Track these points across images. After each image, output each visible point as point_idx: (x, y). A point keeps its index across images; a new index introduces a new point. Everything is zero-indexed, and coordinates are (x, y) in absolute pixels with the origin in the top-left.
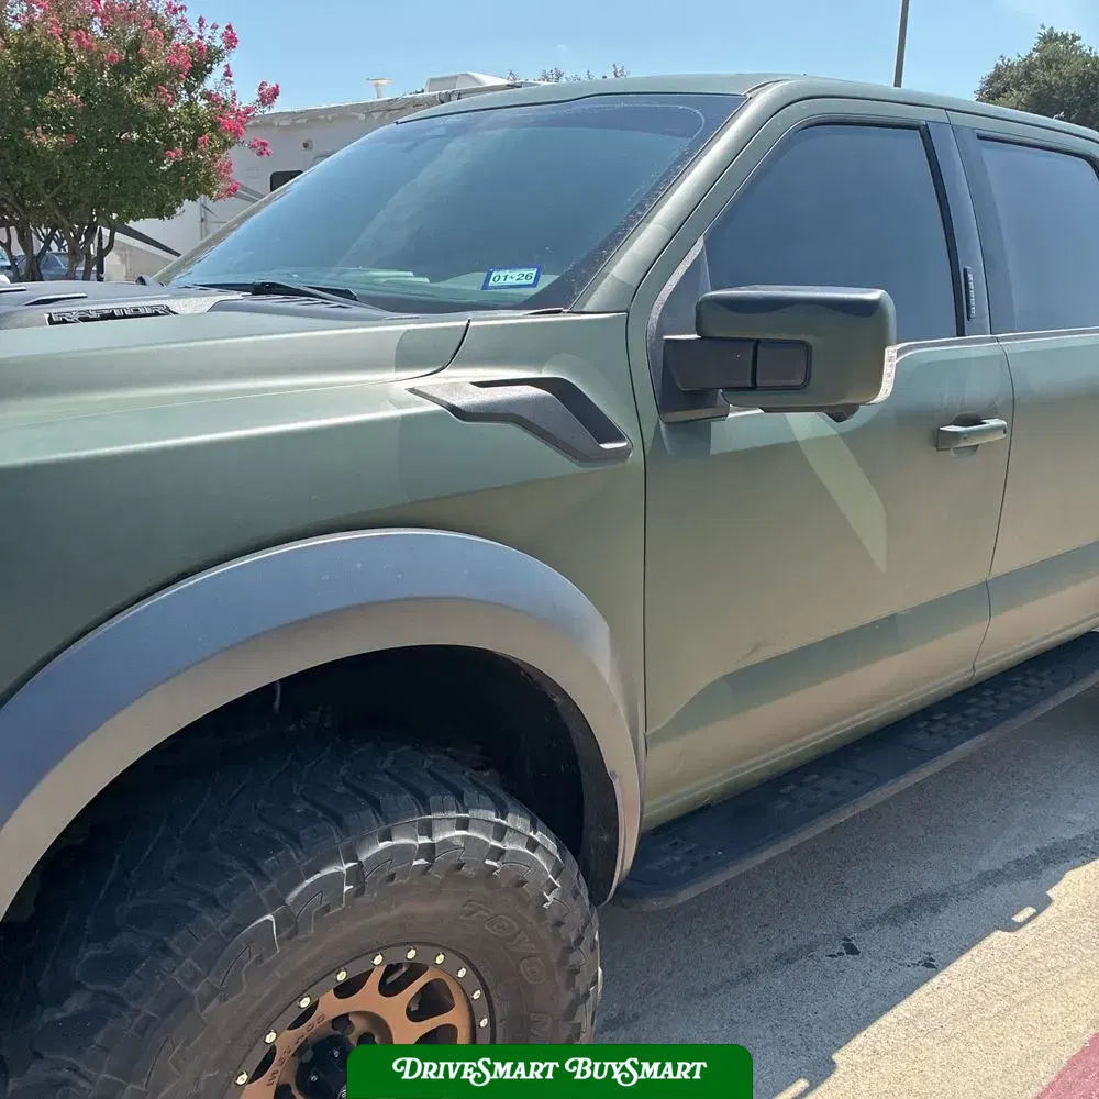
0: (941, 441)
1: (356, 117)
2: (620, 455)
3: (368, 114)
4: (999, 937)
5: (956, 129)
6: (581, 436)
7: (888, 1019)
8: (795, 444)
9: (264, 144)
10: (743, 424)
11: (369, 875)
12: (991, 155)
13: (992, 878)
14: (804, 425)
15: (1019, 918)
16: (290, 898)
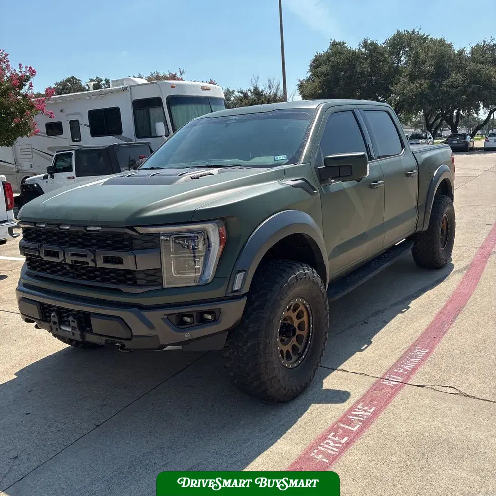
0: (372, 187)
1: (85, 98)
2: (317, 193)
3: (90, 97)
4: (400, 315)
5: (359, 109)
6: (311, 190)
7: (380, 332)
8: (345, 189)
9: (52, 113)
10: (336, 185)
11: (299, 278)
12: (368, 114)
13: (394, 305)
14: (345, 184)
15: (403, 311)
16: (288, 281)
